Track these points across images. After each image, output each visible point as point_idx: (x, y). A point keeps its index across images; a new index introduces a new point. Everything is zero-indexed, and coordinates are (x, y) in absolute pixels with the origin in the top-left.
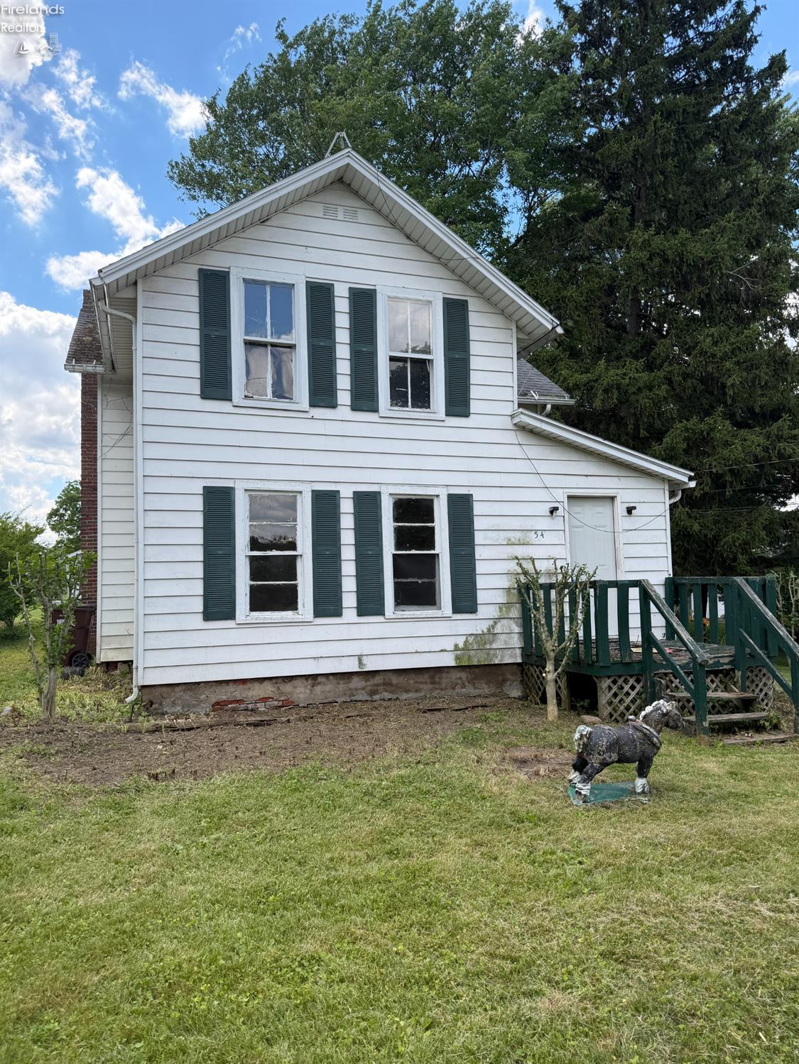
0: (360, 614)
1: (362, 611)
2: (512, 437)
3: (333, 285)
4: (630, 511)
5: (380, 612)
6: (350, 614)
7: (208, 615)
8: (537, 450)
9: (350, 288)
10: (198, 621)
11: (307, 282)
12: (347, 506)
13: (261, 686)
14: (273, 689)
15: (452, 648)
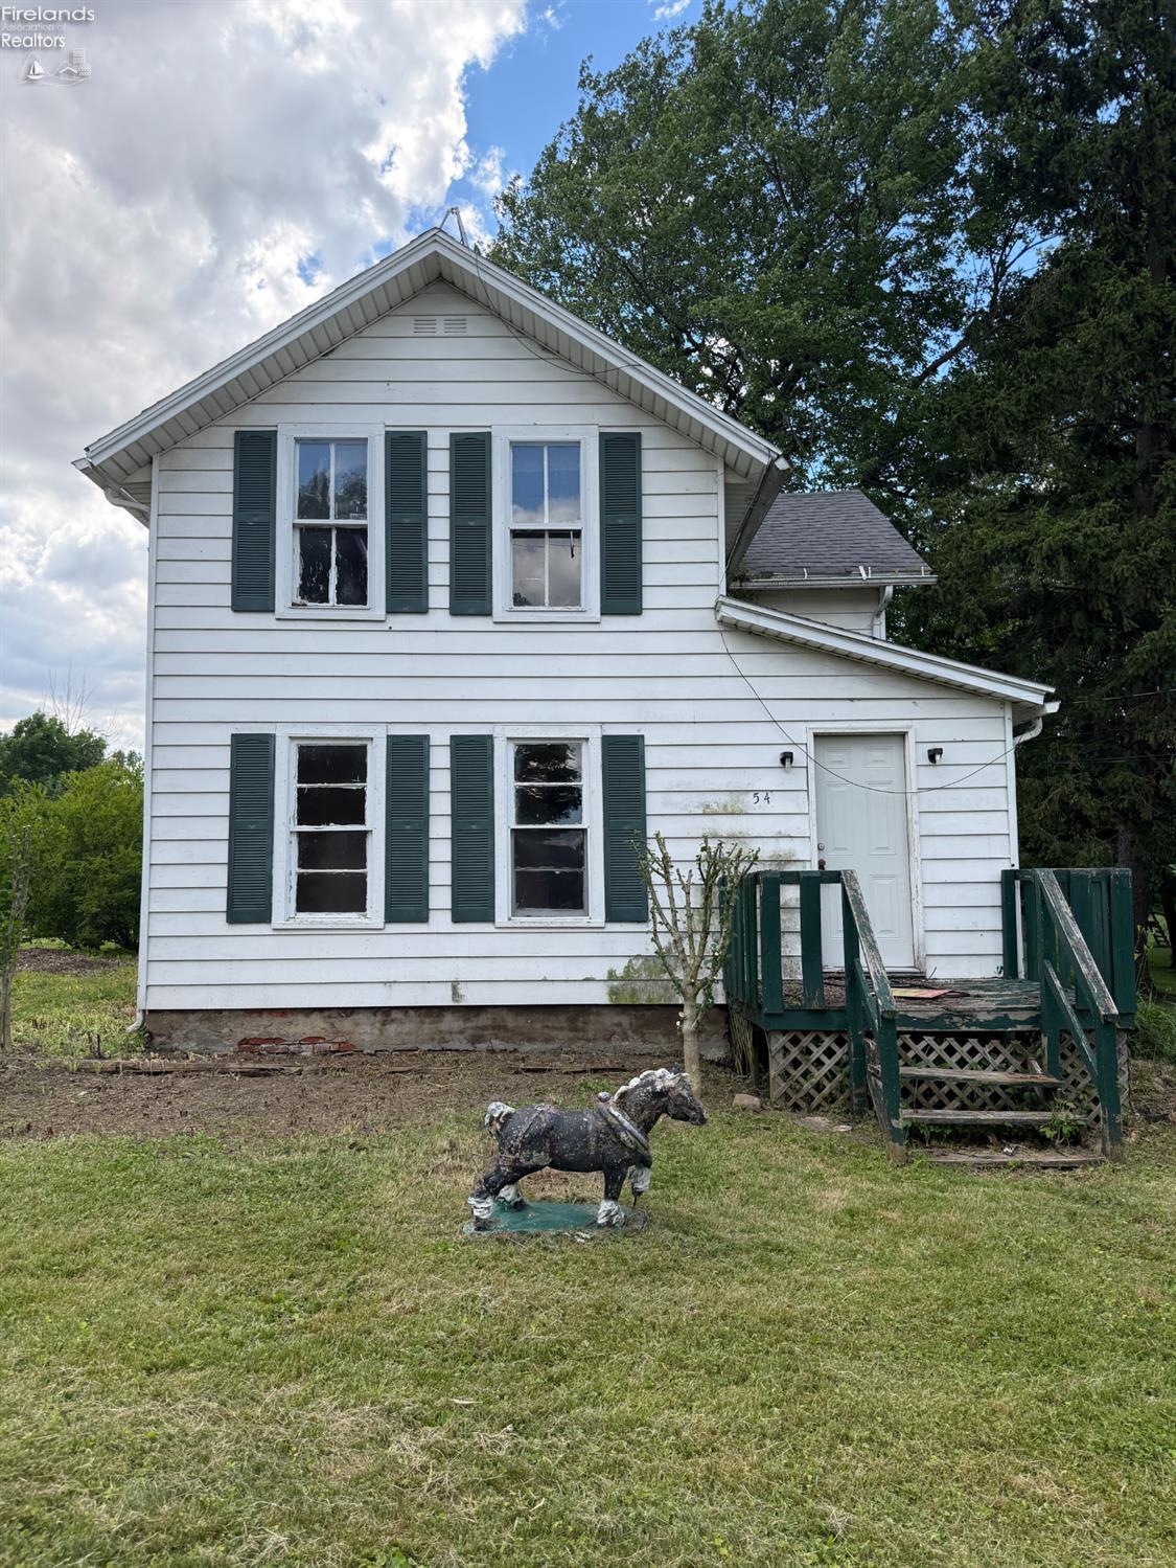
0: (457, 919)
1: (459, 916)
2: (715, 642)
3: (426, 432)
4: (933, 755)
5: (487, 916)
6: (440, 919)
7: (234, 917)
8: (756, 663)
9: (452, 435)
10: (220, 924)
11: (387, 433)
12: (440, 758)
13: (308, 1021)
14: (326, 1026)
15: (605, 976)
